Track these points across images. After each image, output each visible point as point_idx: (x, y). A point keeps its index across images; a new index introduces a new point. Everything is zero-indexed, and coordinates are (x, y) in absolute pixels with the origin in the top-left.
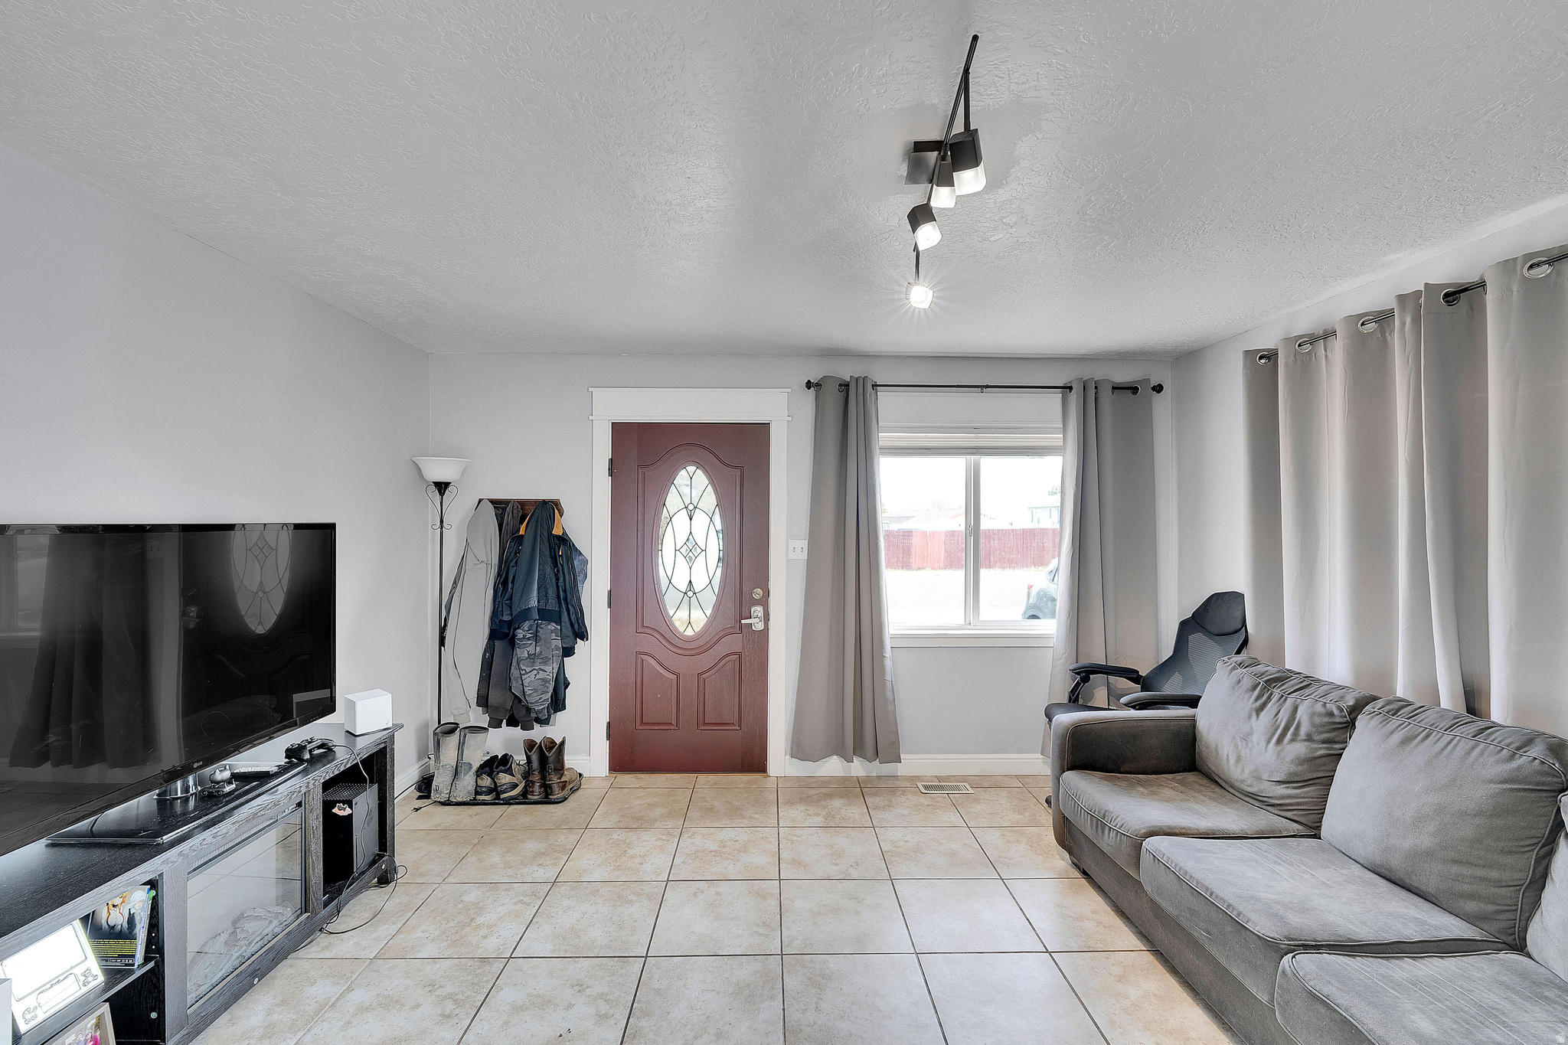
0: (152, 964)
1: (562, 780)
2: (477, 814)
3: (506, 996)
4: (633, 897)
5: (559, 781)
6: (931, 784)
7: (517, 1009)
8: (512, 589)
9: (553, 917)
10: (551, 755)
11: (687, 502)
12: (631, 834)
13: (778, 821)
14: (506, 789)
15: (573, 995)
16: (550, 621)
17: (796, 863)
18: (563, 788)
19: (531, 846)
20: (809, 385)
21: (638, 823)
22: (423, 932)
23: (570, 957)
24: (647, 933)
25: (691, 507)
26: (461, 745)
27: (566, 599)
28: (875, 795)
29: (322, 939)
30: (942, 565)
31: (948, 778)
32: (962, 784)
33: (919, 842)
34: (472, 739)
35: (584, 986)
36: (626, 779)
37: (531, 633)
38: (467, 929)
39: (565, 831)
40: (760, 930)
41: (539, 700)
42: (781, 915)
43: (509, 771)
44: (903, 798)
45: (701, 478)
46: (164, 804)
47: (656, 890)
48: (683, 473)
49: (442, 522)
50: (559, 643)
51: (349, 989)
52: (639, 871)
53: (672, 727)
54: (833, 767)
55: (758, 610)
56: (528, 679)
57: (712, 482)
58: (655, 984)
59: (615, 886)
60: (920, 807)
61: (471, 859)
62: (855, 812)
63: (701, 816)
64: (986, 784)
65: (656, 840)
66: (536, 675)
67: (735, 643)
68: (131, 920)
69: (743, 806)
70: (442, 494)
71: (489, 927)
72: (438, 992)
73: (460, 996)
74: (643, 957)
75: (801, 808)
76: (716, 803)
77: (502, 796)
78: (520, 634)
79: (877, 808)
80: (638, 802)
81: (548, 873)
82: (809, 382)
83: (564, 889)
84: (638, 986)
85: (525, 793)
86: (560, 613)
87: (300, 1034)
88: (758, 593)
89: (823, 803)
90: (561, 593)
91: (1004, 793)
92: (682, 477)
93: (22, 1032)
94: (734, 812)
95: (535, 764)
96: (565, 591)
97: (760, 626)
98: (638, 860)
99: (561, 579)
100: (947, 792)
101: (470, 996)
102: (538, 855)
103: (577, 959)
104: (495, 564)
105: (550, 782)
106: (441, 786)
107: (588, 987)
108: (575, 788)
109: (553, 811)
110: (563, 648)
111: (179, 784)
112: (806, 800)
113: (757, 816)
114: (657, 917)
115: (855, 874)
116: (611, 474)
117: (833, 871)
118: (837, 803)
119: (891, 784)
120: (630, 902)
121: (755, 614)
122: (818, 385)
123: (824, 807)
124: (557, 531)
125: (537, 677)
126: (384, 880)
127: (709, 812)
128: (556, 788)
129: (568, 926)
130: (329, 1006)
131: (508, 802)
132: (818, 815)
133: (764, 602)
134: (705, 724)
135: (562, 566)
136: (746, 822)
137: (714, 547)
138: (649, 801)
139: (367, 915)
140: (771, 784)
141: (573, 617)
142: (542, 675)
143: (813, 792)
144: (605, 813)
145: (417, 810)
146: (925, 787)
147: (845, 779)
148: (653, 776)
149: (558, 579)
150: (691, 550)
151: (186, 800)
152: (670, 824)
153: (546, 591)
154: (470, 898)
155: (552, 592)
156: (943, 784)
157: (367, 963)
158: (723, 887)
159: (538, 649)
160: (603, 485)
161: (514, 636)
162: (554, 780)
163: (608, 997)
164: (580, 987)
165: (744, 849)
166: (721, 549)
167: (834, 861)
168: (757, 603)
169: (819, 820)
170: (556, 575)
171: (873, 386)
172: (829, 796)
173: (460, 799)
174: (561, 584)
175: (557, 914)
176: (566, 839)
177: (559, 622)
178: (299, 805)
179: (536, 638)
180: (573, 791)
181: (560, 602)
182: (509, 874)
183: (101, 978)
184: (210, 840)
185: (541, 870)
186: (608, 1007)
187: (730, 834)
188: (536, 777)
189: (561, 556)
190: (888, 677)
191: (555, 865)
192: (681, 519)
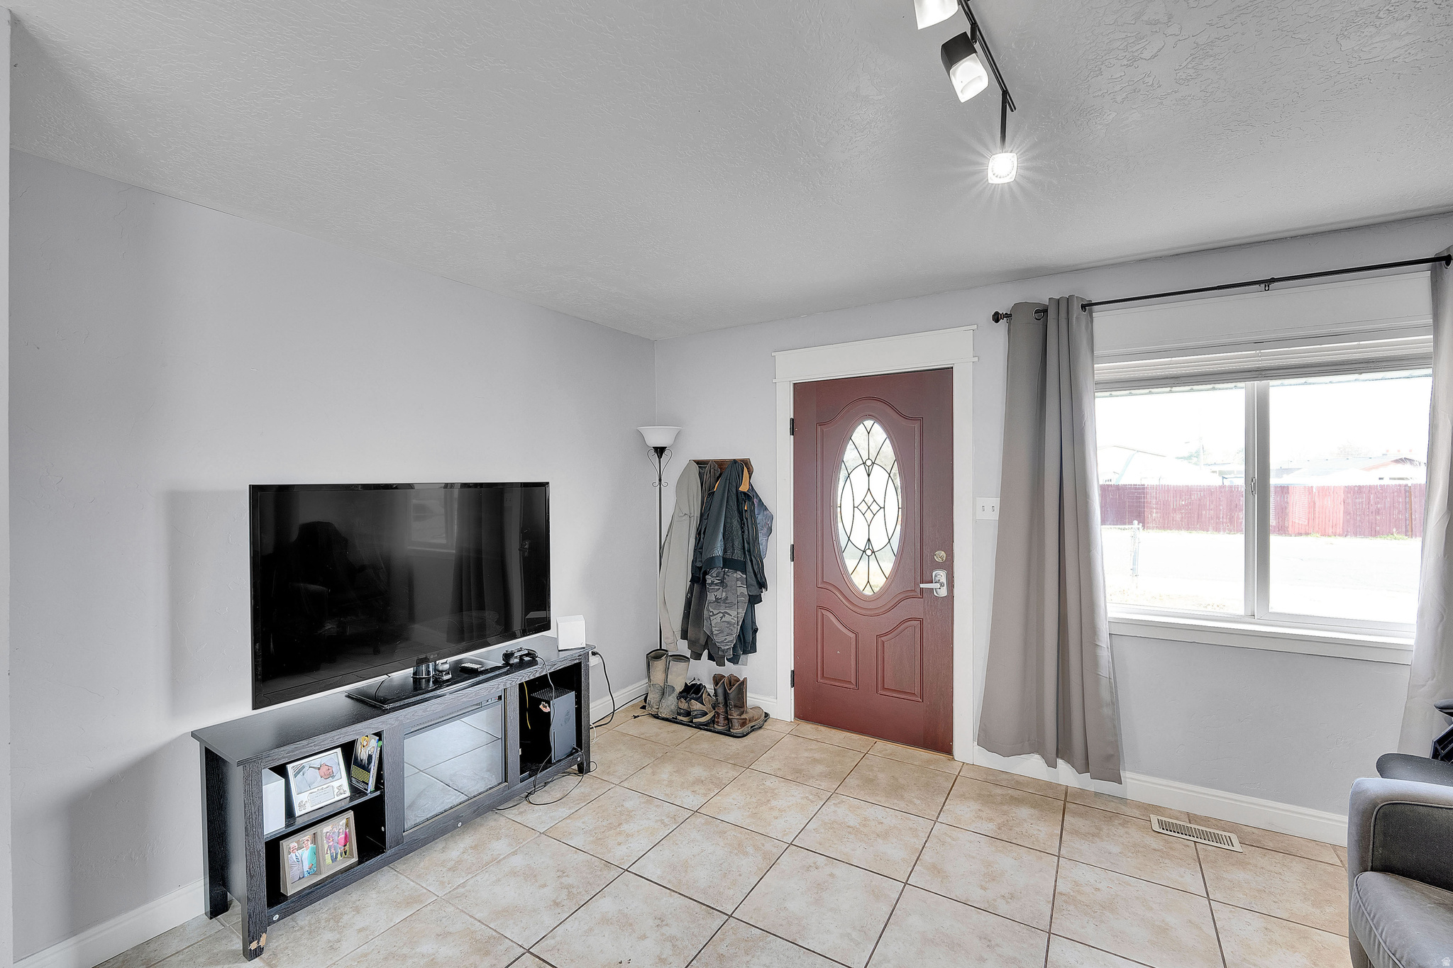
0: (378, 793)
1: (742, 717)
2: (674, 731)
3: (605, 905)
4: (750, 850)
5: (738, 717)
6: (1175, 821)
7: (605, 921)
8: (703, 539)
9: (677, 844)
10: (732, 692)
11: (865, 457)
12: (783, 784)
13: (939, 814)
14: (696, 715)
15: (652, 927)
16: (736, 570)
17: (936, 870)
18: (743, 724)
19: (697, 771)
20: (997, 317)
21: (797, 775)
22: (583, 823)
23: (669, 889)
24: (744, 891)
25: (869, 463)
26: (667, 669)
27: (749, 551)
28: (1081, 815)
29: (524, 806)
30: (1339, 530)
31: (1206, 820)
32: (1228, 834)
33: (1117, 895)
34: (677, 667)
35: (664, 923)
36: (808, 728)
37: (718, 580)
38: (612, 832)
39: (730, 765)
40: (854, 935)
41: (726, 640)
42: (886, 925)
43: (700, 700)
44: (1121, 831)
45: (879, 433)
46: (417, 681)
47: (775, 850)
48: (861, 428)
49: (660, 480)
50: (745, 591)
51: (515, 853)
52: (770, 825)
53: (851, 686)
54: (1032, 766)
55: (941, 575)
56: (716, 620)
57: (889, 437)
58: (722, 949)
59: (741, 833)
60: (1141, 849)
61: (648, 770)
62: (1042, 829)
63: (858, 786)
64: (1271, 845)
65: (802, 798)
66: (722, 618)
67: (915, 608)
68: (370, 757)
69: (908, 786)
70: (660, 457)
71: (628, 835)
72: (564, 880)
73: (574, 891)
74: (727, 915)
75: (975, 806)
76: (881, 776)
77: (694, 720)
78: (709, 579)
79: (1075, 832)
80: (806, 754)
81: (692, 801)
82: (997, 313)
83: (699, 820)
84: (707, 944)
85: (713, 721)
86: (745, 563)
87: (470, 876)
88: (941, 555)
89: (1005, 808)
90: (746, 545)
91: (1298, 866)
92: (859, 434)
93: (297, 815)
94: (895, 790)
95: (721, 698)
96: (749, 543)
97: (943, 592)
98: (776, 813)
99: (746, 532)
100: (1195, 839)
101: (581, 892)
102: (698, 781)
103: (673, 893)
104: (697, 517)
105: (731, 717)
106: (652, 701)
107: (667, 925)
108: (756, 727)
109: (730, 744)
110: (749, 596)
111: (424, 667)
112: (986, 799)
113: (918, 802)
114: (761, 879)
115: (1003, 908)
116: (792, 433)
117: (976, 895)
118: (1024, 812)
119: (1111, 807)
120: (746, 854)
121: (937, 579)
122: (1008, 316)
123: (1005, 813)
124: (744, 488)
125: (723, 619)
126: (583, 770)
127: (869, 783)
128: (736, 724)
129: (684, 858)
130: (497, 861)
131: (699, 726)
132: (991, 820)
133: (948, 566)
134: (884, 688)
135: (747, 519)
136: (902, 805)
137: (893, 504)
138: (817, 756)
139: (559, 796)
140: (954, 768)
141: (756, 567)
142: (727, 618)
143: (999, 791)
144: (771, 758)
145: (635, 717)
146: (1160, 823)
147: (1049, 785)
148: (834, 731)
149: (743, 532)
150: (870, 507)
151: (428, 681)
152: (824, 785)
153: (733, 542)
154: (629, 804)
155: (737, 543)
156: (1193, 826)
157: (536, 836)
158: (841, 870)
159: (724, 594)
160: (786, 444)
161: (705, 580)
162: (735, 715)
163: (677, 943)
164: (661, 921)
165: (885, 835)
166: (900, 507)
167: (983, 883)
168: (940, 566)
169: (989, 828)
170: (742, 528)
171: (1083, 307)
172: (1017, 801)
173: (664, 716)
174: (745, 537)
175: (681, 843)
176: (725, 772)
177: (744, 571)
178: (500, 698)
179: (722, 583)
180: (753, 729)
181: (745, 553)
182: (667, 792)
183: (348, 794)
184: (420, 713)
185: (692, 797)
186: (671, 953)
187: (878, 812)
188: (721, 710)
189: (746, 511)
190: (1104, 671)
191: (705, 795)
192: (859, 475)
